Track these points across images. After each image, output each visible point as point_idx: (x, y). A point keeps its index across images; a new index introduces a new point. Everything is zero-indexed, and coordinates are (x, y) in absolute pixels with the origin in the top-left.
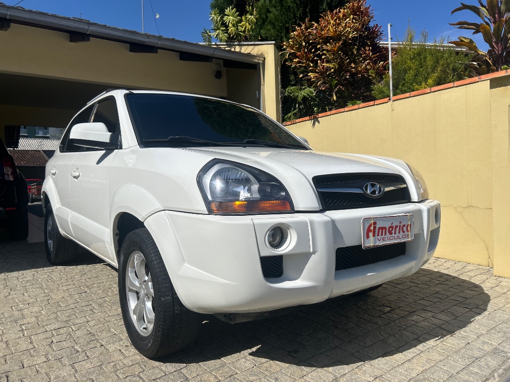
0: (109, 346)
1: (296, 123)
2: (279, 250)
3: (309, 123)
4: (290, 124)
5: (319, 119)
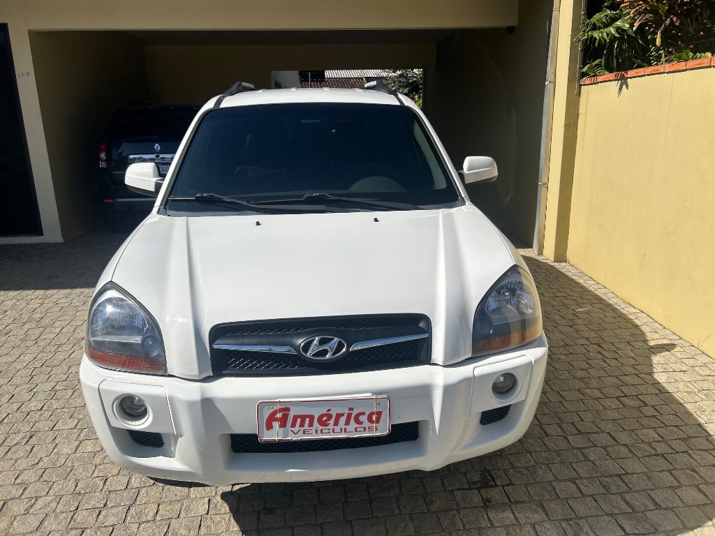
1: (598, 83)
2: (134, 423)
3: (615, 85)
4: (591, 84)
5: (629, 80)
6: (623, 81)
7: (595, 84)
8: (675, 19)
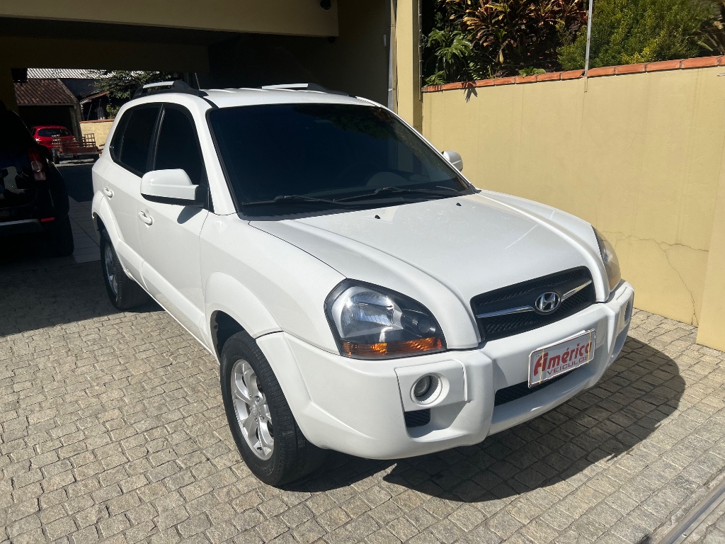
0: (217, 460)
1: (442, 91)
2: (426, 401)
3: (462, 94)
4: (433, 92)
5: (476, 89)
6: (471, 90)
7: (438, 91)
8: (512, 42)
